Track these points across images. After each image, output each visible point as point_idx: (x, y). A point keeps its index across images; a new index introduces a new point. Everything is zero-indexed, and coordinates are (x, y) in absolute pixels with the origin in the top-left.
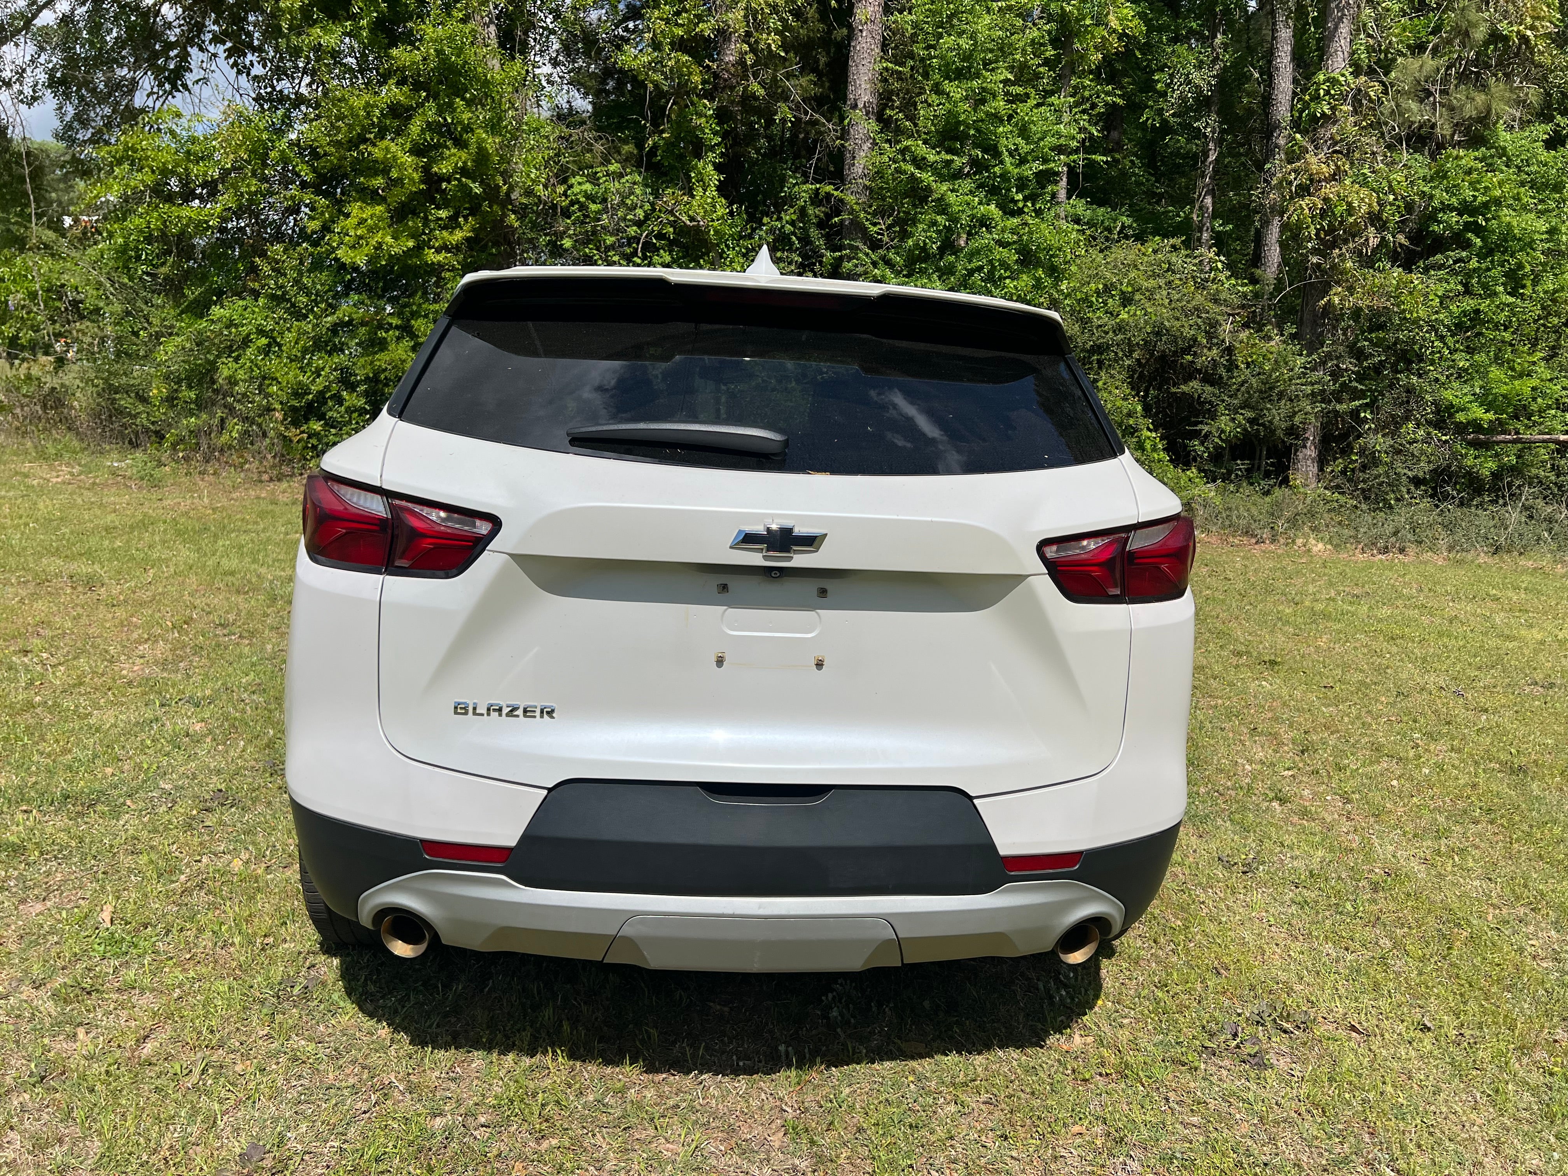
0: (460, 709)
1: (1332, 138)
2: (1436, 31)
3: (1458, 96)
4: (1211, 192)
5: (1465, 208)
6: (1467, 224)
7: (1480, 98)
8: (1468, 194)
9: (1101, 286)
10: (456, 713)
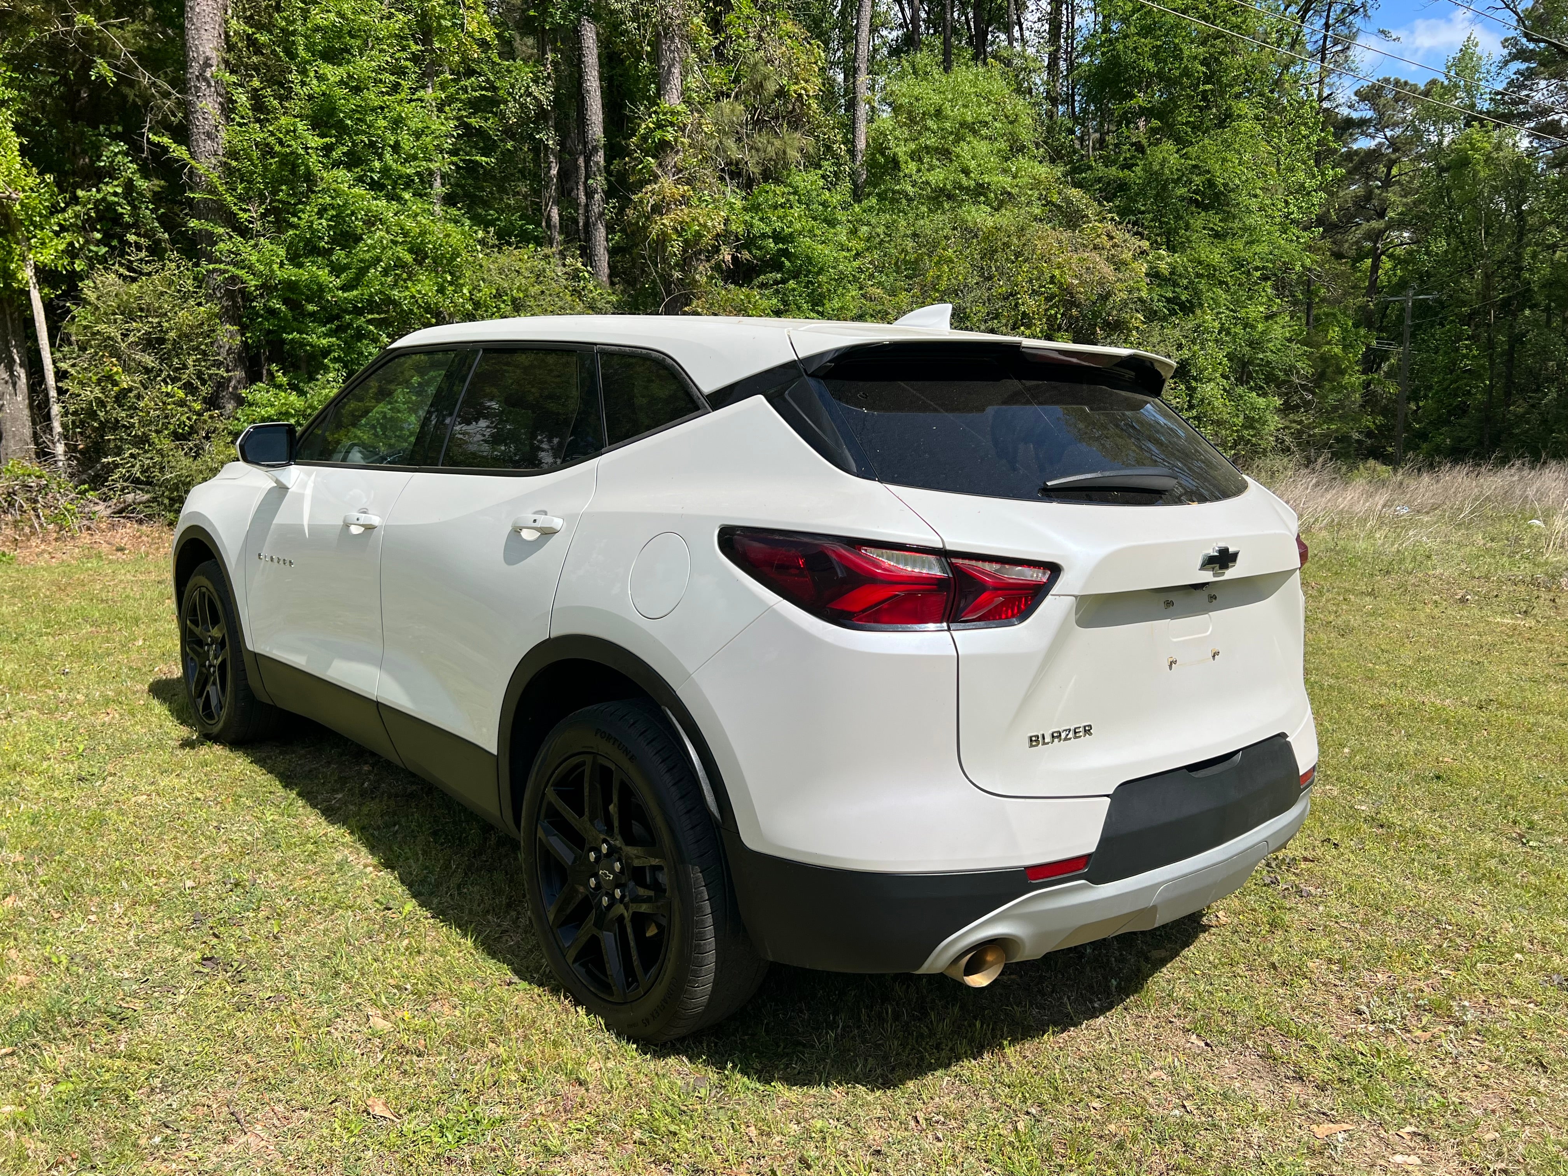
0: (1034, 741)
1: (675, 166)
2: (736, 80)
3: (761, 140)
4: (557, 202)
5: (777, 237)
6: (780, 250)
7: (777, 143)
8: (778, 225)
9: (494, 291)
10: (1031, 746)
